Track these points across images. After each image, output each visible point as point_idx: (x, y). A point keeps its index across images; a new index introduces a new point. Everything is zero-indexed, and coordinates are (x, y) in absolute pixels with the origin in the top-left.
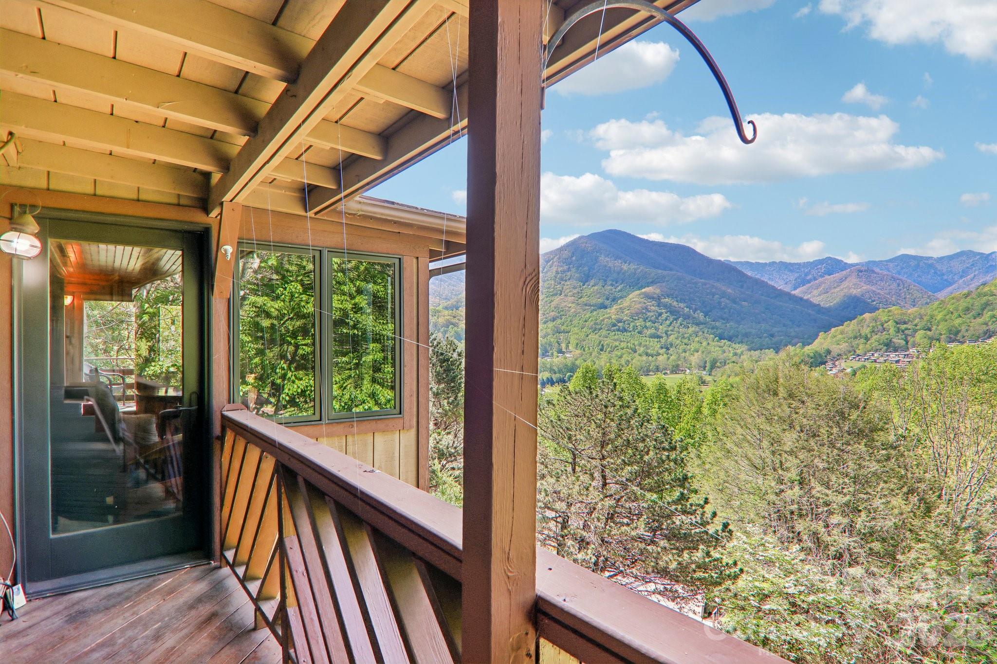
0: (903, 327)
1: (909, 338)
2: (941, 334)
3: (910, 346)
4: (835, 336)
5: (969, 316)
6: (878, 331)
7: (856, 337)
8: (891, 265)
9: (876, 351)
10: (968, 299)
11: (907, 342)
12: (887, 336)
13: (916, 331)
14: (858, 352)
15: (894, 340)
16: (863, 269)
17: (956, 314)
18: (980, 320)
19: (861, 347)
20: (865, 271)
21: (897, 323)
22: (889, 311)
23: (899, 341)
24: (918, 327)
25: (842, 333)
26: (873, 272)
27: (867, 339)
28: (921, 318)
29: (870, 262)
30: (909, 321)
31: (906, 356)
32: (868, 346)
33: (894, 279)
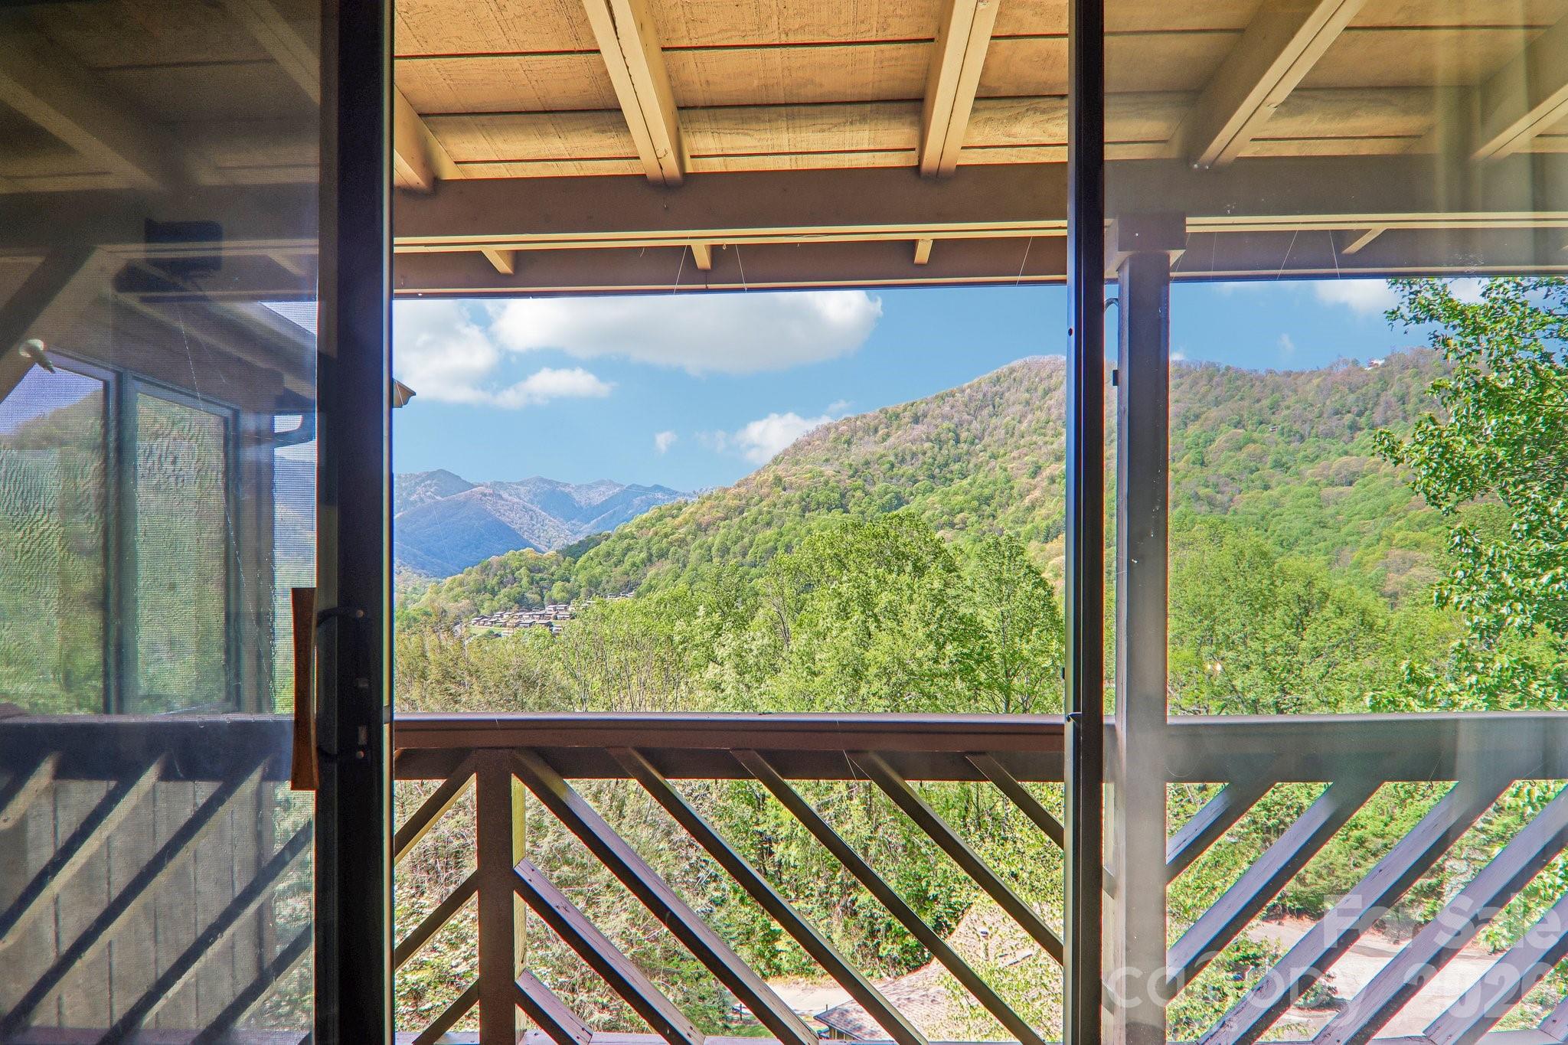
0: (538, 576)
1: (545, 591)
2: (580, 587)
3: (545, 603)
4: (451, 589)
5: (609, 563)
6: (508, 582)
7: (478, 591)
8: (522, 489)
9: (506, 610)
10: (609, 542)
11: (543, 598)
12: (519, 589)
13: (553, 582)
14: (483, 612)
15: (528, 595)
16: (487, 491)
17: (596, 561)
18: (620, 569)
19: (486, 605)
20: (490, 495)
21: (529, 570)
22: (521, 555)
23: (532, 596)
24: (555, 577)
25: (461, 584)
26: (501, 497)
27: (494, 593)
28: (559, 565)
29: (496, 483)
30: (545, 568)
31: (542, 616)
32: (495, 603)
33: (526, 510)
